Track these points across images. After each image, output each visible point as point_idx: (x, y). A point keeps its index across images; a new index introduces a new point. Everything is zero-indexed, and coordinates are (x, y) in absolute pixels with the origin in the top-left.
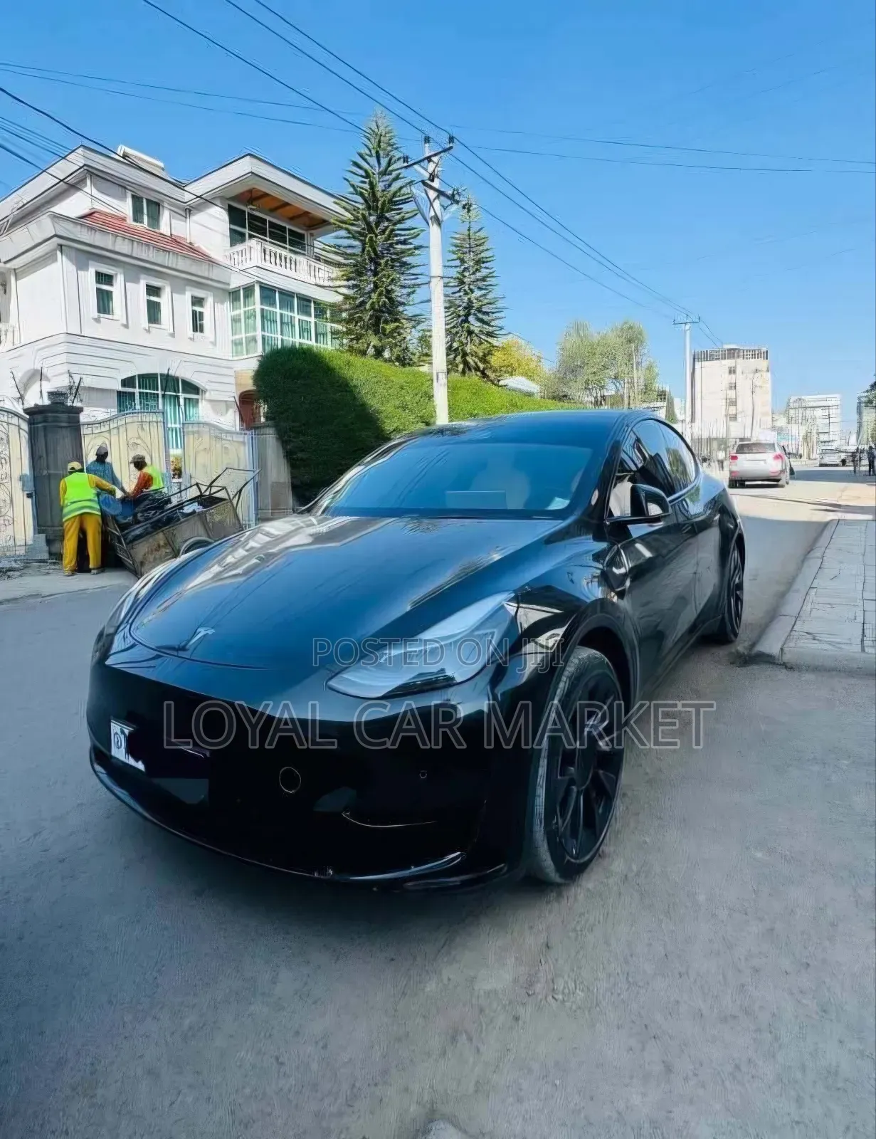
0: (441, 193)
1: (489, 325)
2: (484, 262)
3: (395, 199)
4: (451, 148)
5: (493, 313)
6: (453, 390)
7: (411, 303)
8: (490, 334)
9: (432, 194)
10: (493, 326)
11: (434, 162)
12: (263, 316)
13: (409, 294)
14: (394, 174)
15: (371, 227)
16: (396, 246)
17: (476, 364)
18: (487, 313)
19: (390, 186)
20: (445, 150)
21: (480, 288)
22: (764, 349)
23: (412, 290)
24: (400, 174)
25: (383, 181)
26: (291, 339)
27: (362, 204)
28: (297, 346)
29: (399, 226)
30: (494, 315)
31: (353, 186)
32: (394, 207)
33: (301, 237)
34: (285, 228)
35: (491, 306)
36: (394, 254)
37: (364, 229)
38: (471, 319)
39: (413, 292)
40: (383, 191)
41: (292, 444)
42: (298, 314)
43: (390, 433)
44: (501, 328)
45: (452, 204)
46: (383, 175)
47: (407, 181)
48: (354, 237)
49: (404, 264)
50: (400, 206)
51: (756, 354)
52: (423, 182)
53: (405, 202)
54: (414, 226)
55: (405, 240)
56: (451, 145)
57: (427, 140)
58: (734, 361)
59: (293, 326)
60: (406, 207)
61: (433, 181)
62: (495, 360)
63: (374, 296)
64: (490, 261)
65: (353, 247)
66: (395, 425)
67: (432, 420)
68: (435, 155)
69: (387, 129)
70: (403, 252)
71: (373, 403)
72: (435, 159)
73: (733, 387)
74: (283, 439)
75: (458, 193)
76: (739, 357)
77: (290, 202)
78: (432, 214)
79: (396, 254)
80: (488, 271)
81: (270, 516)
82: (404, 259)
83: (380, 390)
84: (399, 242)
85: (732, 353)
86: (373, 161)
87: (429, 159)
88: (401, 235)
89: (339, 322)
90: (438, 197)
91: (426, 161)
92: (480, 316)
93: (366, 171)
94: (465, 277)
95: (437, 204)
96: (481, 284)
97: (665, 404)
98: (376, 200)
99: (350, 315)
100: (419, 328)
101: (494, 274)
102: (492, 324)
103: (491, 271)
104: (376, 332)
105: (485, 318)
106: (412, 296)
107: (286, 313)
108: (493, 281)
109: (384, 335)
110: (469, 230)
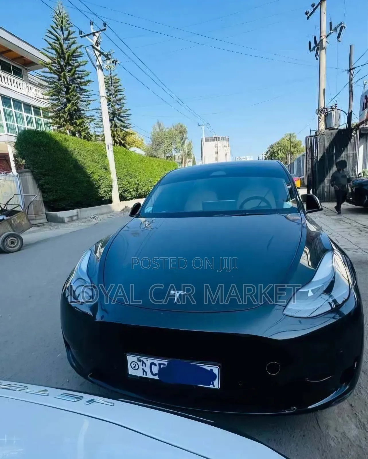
0: (101, 53)
1: (124, 122)
2: (119, 92)
3: (75, 54)
4: (105, 29)
5: (125, 117)
6: (115, 153)
7: (88, 110)
8: (124, 127)
9: (98, 53)
10: (126, 123)
11: (96, 36)
12: (5, 113)
13: (86, 106)
14: (72, 41)
15: (63, 68)
16: (77, 80)
17: (120, 141)
18: (122, 117)
19: (70, 47)
20: (102, 30)
21: (118, 105)
22: (227, 137)
23: (88, 103)
24: (75, 41)
25: (66, 44)
26: (23, 126)
27: (56, 55)
28: (27, 129)
29: (77, 69)
30: (126, 118)
31: (50, 45)
32: (73, 58)
33: (20, 70)
34: (10, 64)
35: (124, 113)
36: (76, 83)
37: (59, 69)
38: (115, 119)
39: (89, 104)
40: (67, 49)
41: (41, 181)
42: (25, 112)
43: (90, 174)
44: (130, 124)
45: (107, 60)
46: (66, 40)
47: (80, 45)
48: (54, 73)
49: (82, 90)
50: (77, 58)
51: (224, 139)
52: (92, 46)
53: (79, 56)
54: (85, 70)
55: (82, 77)
56: (105, 28)
57: (92, 23)
58: (216, 142)
59: (23, 119)
60: (79, 59)
61: (98, 46)
62: (129, 139)
63: (69, 105)
64: (122, 91)
65: (54, 78)
66: (92, 170)
67: (108, 168)
68: (96, 32)
69: (65, 15)
70: (81, 83)
71: (80, 159)
72: (97, 34)
73: (217, 153)
74: (36, 178)
75: (110, 54)
76: (218, 140)
77: (12, 50)
78: (98, 63)
79: (78, 84)
80: (122, 96)
81: (34, 218)
82: (82, 87)
83: (83, 153)
84: (78, 78)
85: (216, 139)
86: (59, 31)
87: (94, 34)
88: (79, 74)
89: (48, 118)
90: (100, 55)
91: (92, 35)
92: (120, 118)
93: (56, 37)
94: (111, 98)
95: (100, 58)
96: (118, 102)
97: (192, 160)
98: (63, 53)
99: (56, 115)
100: (93, 122)
101: (124, 98)
102: (125, 122)
103: (123, 96)
104: (72, 124)
105: (122, 119)
106: (88, 106)
107: (18, 112)
108: (124, 101)
109: (76, 125)
110: (111, 74)
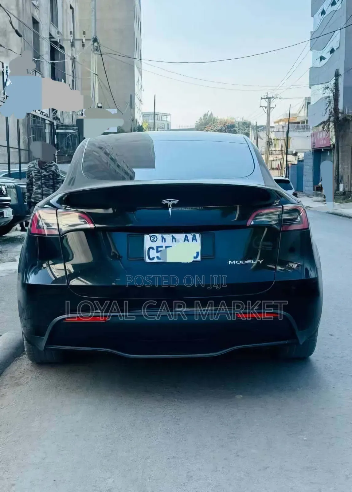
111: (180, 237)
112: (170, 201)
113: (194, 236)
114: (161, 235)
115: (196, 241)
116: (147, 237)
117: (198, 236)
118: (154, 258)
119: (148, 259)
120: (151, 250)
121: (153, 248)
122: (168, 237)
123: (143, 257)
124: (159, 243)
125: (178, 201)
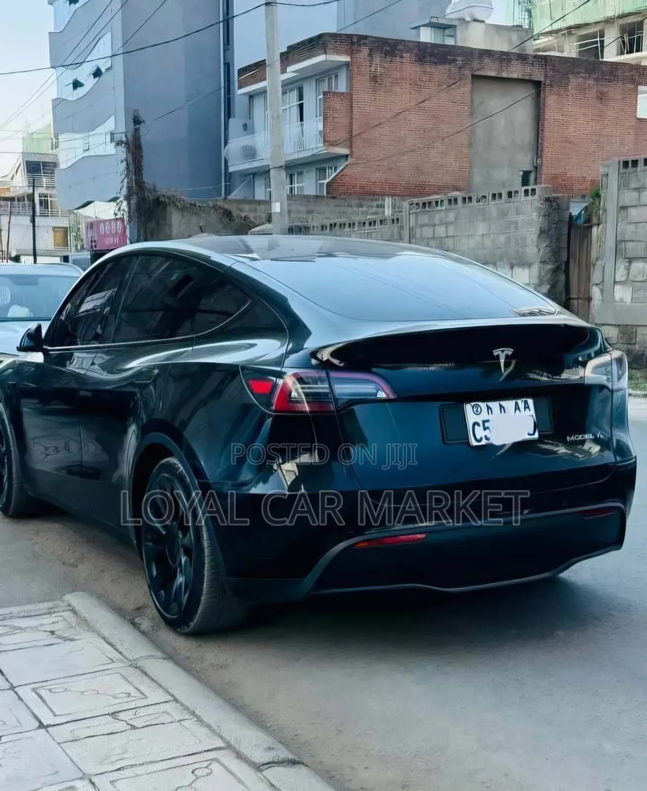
111: (509, 404)
112: (503, 351)
113: (526, 402)
114: (485, 403)
115: (530, 410)
116: (468, 408)
117: (530, 402)
118: (481, 439)
119: (475, 442)
120: (476, 427)
121: (478, 424)
122: (494, 405)
123: (467, 438)
124: (484, 415)
125: (512, 350)
